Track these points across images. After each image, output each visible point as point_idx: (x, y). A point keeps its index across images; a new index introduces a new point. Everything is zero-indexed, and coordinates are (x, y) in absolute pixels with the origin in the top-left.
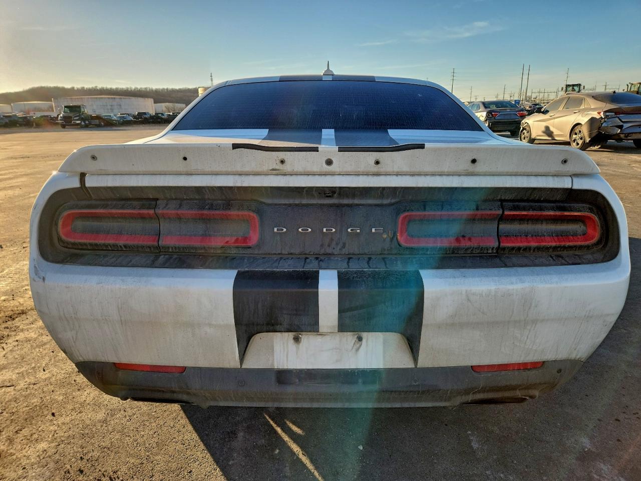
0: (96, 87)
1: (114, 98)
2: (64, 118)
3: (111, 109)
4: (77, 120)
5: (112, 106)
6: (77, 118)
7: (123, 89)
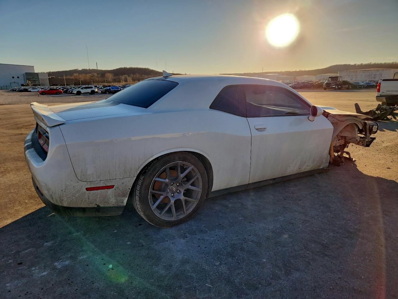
0: (371, 63)
1: (378, 70)
2: (327, 84)
3: (374, 77)
4: (333, 85)
5: (375, 75)
6: (334, 84)
7: (390, 63)
